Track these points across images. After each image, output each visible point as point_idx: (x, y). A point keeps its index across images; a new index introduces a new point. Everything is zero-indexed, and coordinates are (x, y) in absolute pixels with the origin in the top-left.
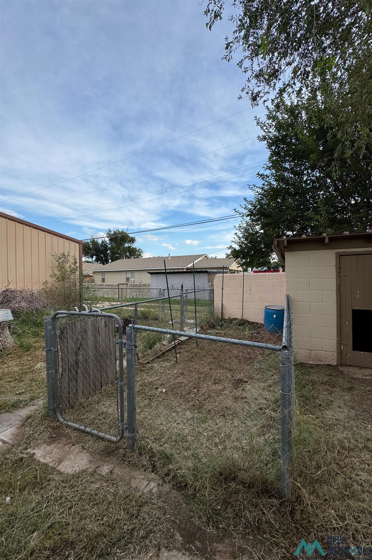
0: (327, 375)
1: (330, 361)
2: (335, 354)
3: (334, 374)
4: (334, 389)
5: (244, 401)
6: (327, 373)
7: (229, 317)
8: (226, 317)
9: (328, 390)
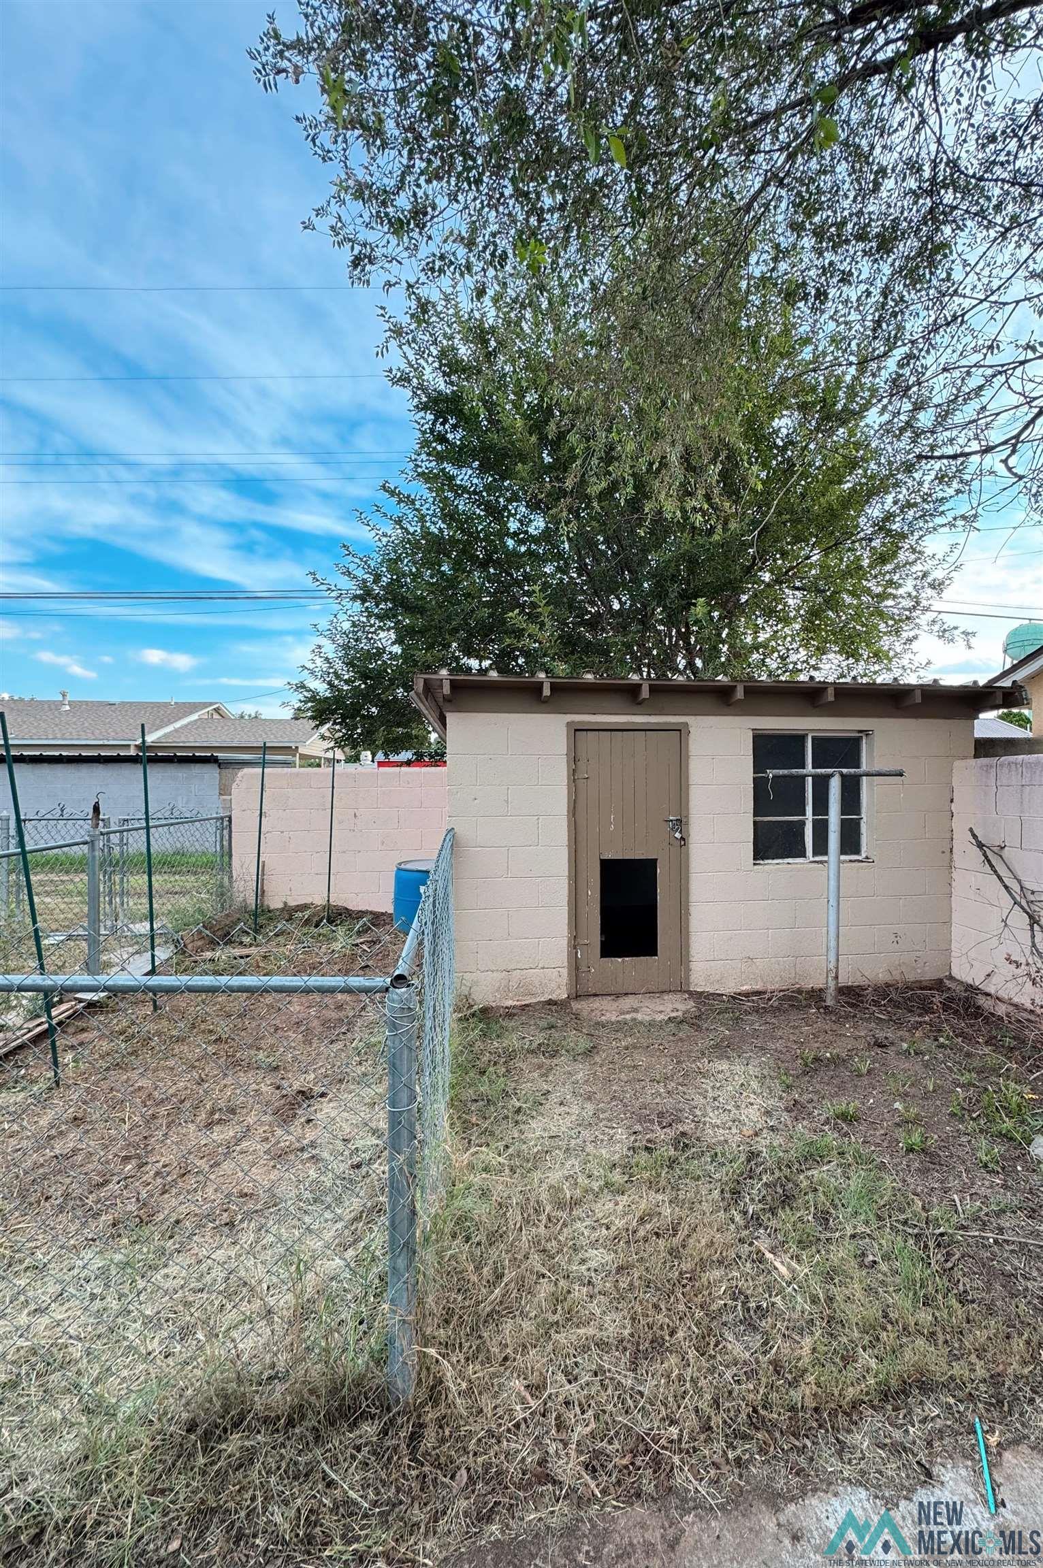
0: (542, 1030)
1: (552, 992)
2: (565, 972)
3: (560, 1023)
4: (555, 1061)
5: (306, 1155)
6: (543, 1024)
7: (285, 903)
8: (275, 903)
9: (540, 1067)
